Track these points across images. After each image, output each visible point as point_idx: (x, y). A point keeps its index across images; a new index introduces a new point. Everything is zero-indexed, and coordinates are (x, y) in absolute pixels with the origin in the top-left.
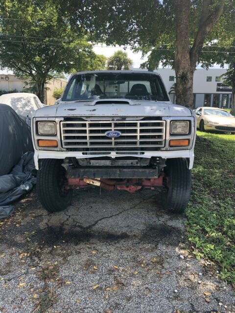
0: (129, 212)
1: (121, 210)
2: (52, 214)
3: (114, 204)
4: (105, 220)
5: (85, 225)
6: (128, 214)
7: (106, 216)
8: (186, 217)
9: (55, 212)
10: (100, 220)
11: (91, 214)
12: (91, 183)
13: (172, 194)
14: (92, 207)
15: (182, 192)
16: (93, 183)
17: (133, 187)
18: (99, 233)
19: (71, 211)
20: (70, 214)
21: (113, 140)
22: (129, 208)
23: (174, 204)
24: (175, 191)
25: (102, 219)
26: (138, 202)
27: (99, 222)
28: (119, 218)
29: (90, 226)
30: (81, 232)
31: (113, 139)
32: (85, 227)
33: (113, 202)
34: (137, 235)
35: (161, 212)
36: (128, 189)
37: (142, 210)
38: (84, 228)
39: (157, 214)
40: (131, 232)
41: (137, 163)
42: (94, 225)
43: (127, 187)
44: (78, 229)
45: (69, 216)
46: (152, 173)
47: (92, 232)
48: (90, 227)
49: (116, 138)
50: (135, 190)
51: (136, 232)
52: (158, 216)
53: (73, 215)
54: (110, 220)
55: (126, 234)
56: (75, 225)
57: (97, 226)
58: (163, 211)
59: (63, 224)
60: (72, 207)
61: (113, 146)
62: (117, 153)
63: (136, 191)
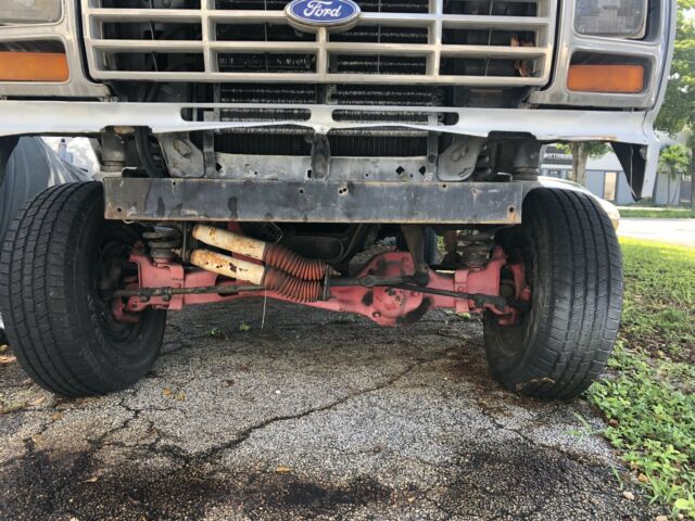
0: (374, 400)
1: (341, 394)
2: (68, 407)
3: (316, 373)
4: (282, 425)
5: (194, 447)
6: (371, 404)
7: (286, 413)
8: (599, 413)
9: (83, 397)
10: (262, 426)
11: (225, 404)
12: (226, 271)
13: (551, 317)
14: (231, 383)
15: (590, 309)
16: (233, 268)
17: (389, 300)
18: (253, 478)
19: (150, 395)
20: (140, 406)
21: (322, 45)
22: (372, 384)
23: (558, 358)
24: (565, 305)
25: (267, 422)
26: (401, 368)
27: (257, 433)
28: (336, 417)
29: (215, 450)
30: (173, 473)
31: (323, 35)
32: (193, 452)
33: (311, 368)
34: (423, 486)
35: (496, 397)
36: (368, 312)
37: (419, 391)
38: (188, 460)
39: (481, 405)
40: (395, 471)
41: (422, 171)
42: (232, 445)
43: (368, 300)
44: (162, 462)
45: (137, 412)
46: (496, 197)
47: (222, 476)
48: (213, 454)
49: (333, 37)
50: (395, 313)
51: (415, 473)
52: (486, 411)
53: (151, 408)
54: (302, 425)
55: (374, 483)
56: (152, 448)
57: (245, 450)
58: (501, 394)
59: (98, 444)
60: (155, 381)
61: (322, 75)
62: (337, 116)
63: (399, 319)
